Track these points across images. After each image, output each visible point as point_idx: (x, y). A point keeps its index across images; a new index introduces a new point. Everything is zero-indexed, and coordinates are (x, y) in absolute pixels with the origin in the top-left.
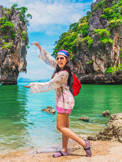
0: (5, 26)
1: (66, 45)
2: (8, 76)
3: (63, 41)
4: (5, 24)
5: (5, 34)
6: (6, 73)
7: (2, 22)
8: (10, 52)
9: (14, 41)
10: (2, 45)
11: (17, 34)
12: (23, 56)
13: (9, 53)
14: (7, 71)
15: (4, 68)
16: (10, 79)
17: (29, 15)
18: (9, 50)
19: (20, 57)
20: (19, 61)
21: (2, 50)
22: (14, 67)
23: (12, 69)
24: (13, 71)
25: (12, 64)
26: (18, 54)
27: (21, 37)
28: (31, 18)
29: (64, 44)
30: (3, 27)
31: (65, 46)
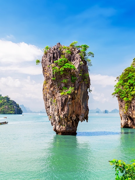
0: (64, 68)
1: (131, 83)
2: (67, 126)
3: (127, 78)
4: (64, 67)
5: (64, 77)
6: (65, 122)
7: (61, 63)
8: (70, 98)
9: (74, 85)
10: (61, 91)
11: (78, 77)
12: (85, 102)
13: (69, 100)
14: (65, 121)
15: (63, 117)
16: (69, 130)
17: (91, 54)
18: (69, 96)
19: (81, 104)
20: (80, 108)
21: (61, 97)
22: (74, 116)
23: (72, 119)
24: (73, 121)
25: (72, 112)
26: (79, 100)
27: (82, 80)
28: (93, 57)
29: (129, 82)
30: (63, 69)
31: (129, 84)
